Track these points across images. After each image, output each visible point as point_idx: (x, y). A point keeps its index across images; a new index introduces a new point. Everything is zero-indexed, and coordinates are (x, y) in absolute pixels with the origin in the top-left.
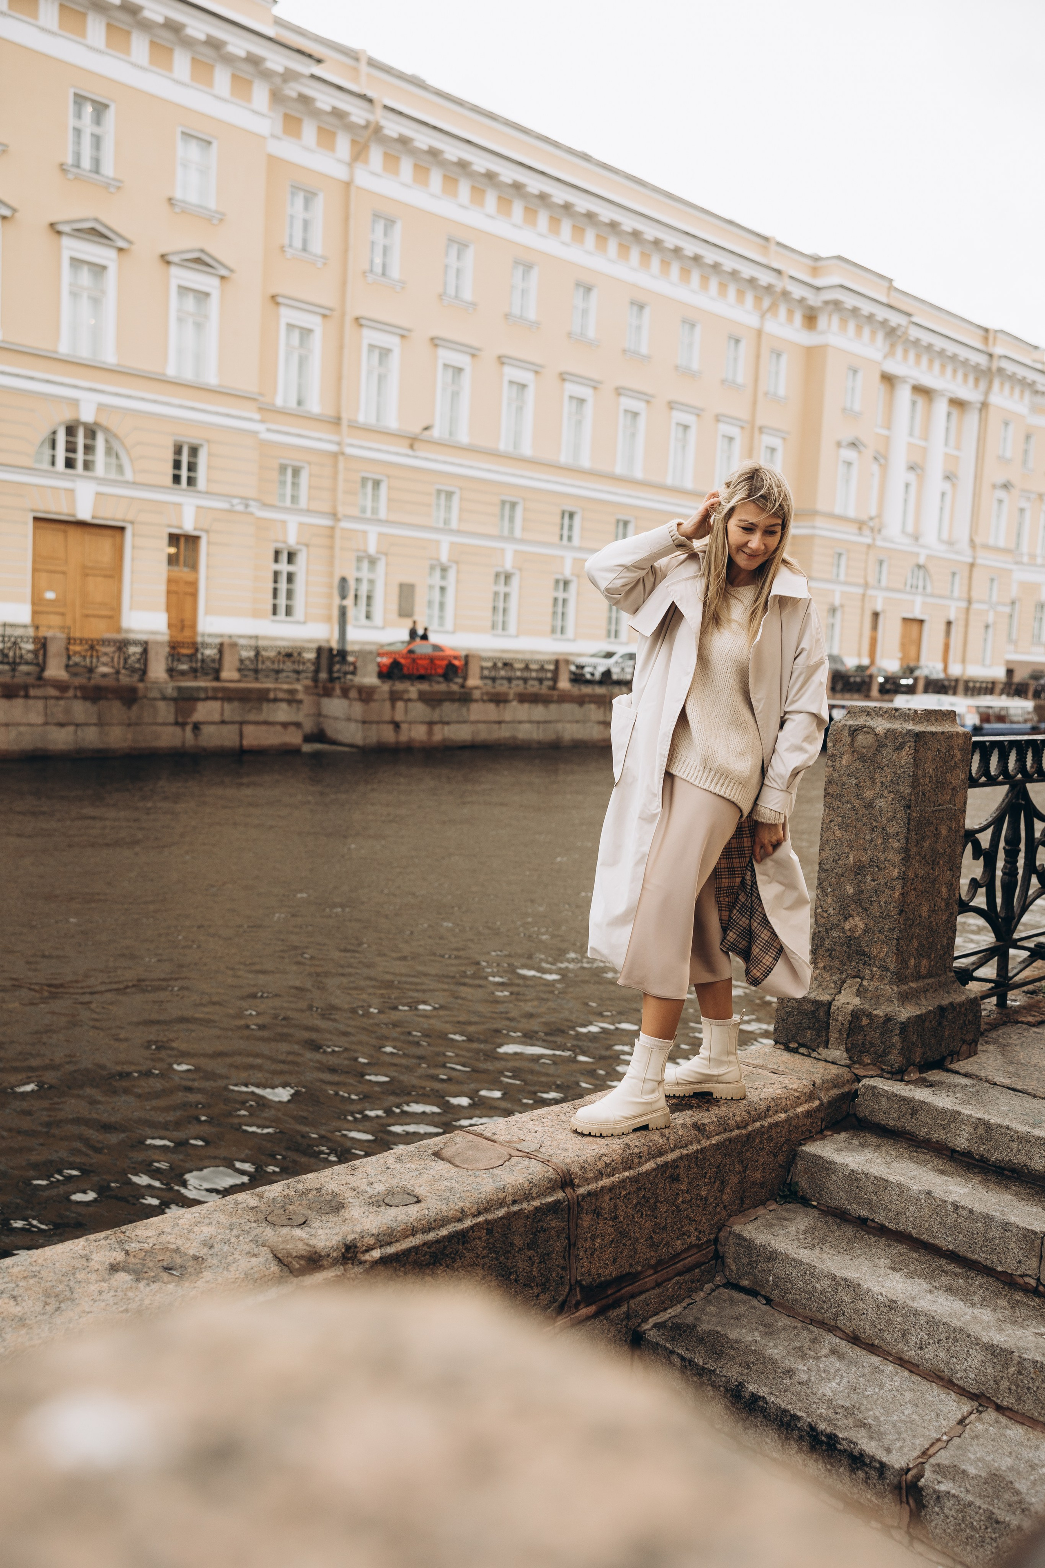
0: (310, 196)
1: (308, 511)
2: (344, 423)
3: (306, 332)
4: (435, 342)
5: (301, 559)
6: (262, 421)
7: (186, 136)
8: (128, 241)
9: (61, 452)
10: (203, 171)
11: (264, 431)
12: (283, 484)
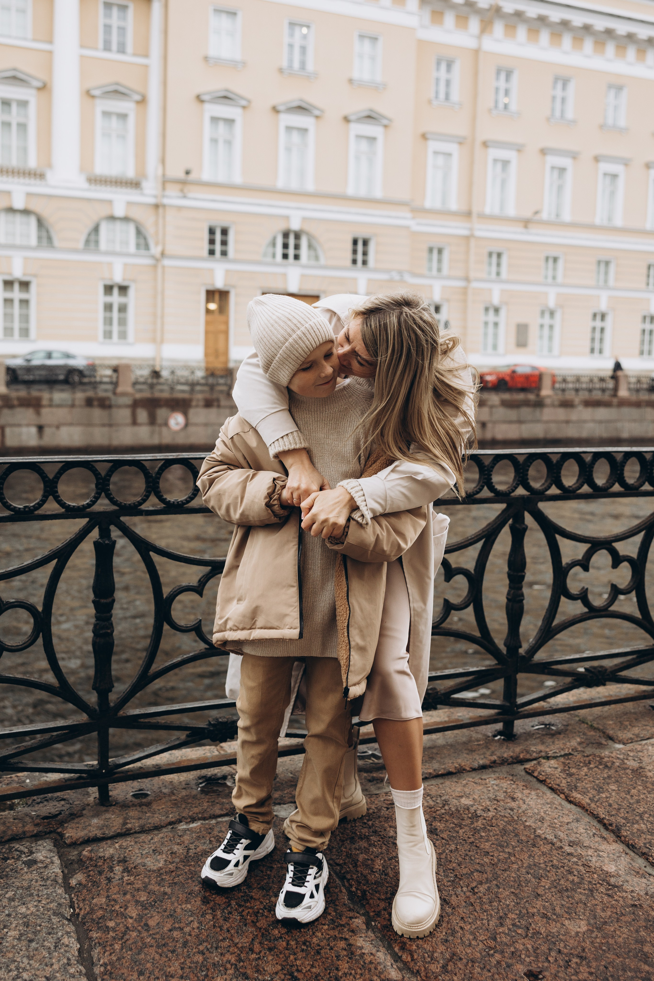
0: (449, 64)
1: (449, 278)
2: (474, 215)
3: (447, 155)
4: (544, 151)
5: (443, 310)
6: (414, 218)
7: (362, 37)
8: (322, 111)
9: (279, 250)
10: (373, 58)
11: (416, 225)
12: (430, 260)
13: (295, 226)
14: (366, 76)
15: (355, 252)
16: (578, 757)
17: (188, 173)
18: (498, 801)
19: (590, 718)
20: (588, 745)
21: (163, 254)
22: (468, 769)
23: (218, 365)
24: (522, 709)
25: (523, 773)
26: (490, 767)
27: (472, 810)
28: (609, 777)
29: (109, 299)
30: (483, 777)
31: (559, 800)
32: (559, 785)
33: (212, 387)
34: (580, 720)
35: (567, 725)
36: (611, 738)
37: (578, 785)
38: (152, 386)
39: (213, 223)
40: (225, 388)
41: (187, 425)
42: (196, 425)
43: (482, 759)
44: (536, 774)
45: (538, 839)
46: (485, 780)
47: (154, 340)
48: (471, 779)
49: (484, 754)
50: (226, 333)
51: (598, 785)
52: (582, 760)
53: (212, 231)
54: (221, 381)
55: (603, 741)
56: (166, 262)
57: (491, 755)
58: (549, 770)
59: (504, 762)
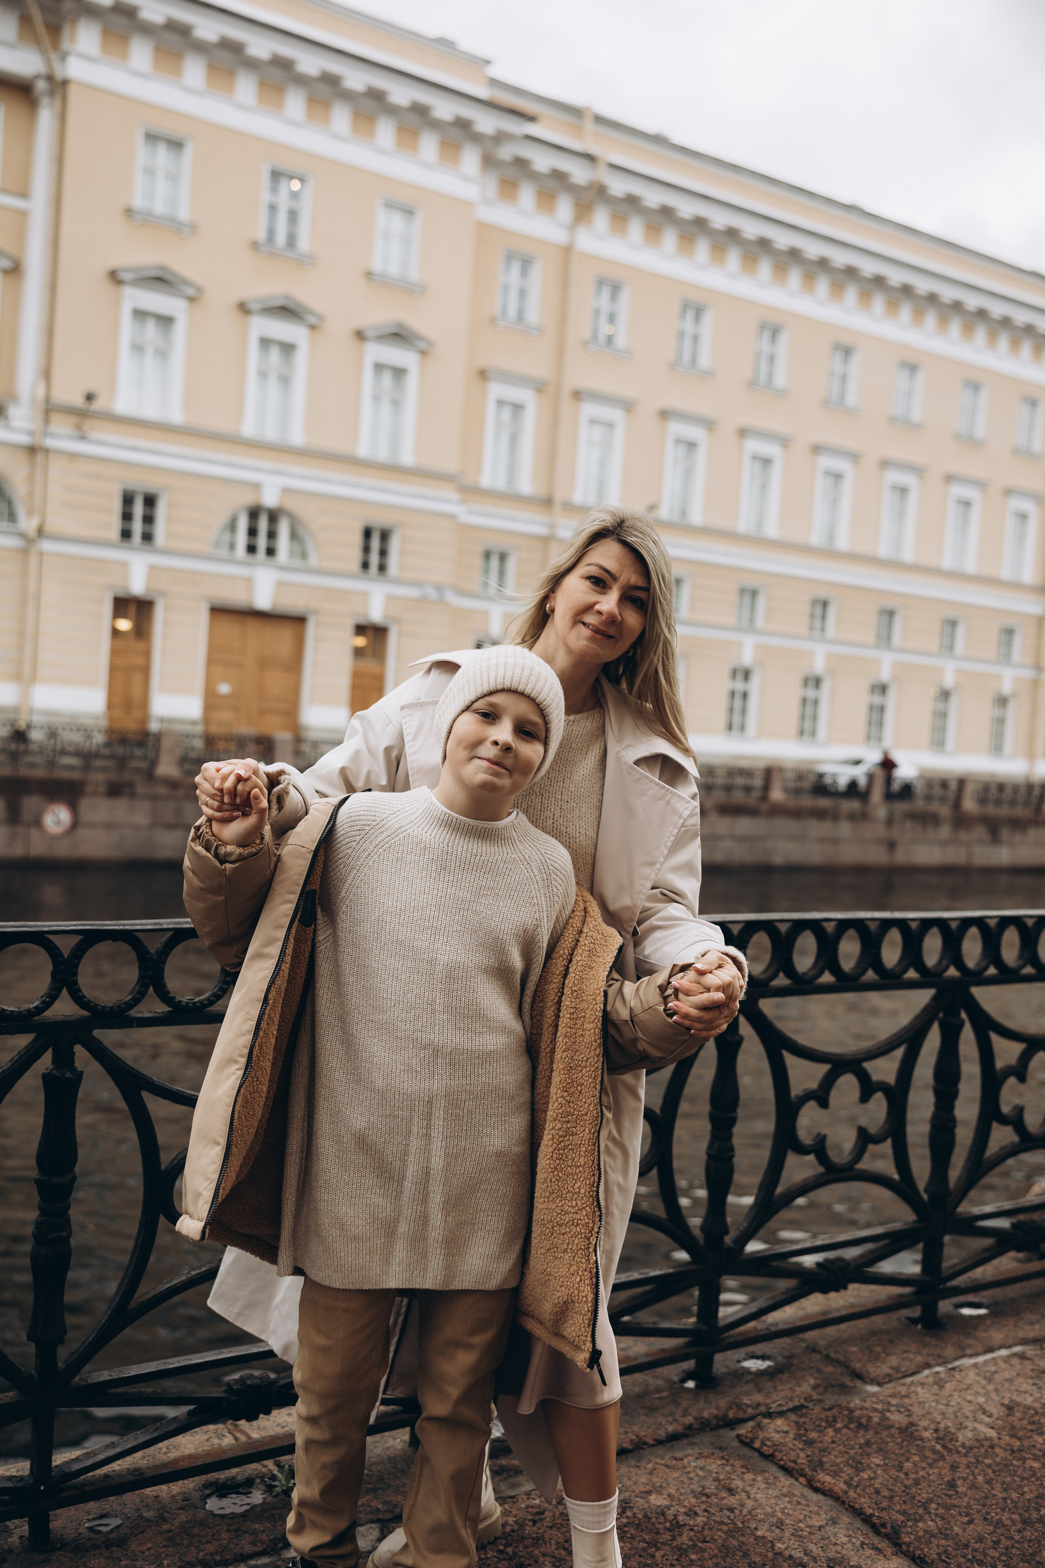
0: (526, 263)
1: (515, 600)
2: (557, 502)
3: (518, 408)
4: (665, 415)
6: (463, 501)
7: (391, 206)
8: (321, 318)
9: (242, 538)
10: (406, 242)
11: (465, 513)
12: (487, 571)
13: (270, 499)
14: (394, 270)
15: (366, 549)
16: (816, 1411)
17: (90, 397)
18: (708, 1496)
19: (823, 1343)
20: (826, 1388)
21: (40, 532)
22: (651, 1442)
23: (130, 724)
24: (726, 1335)
25: (736, 1444)
26: (685, 1436)
27: (670, 1513)
28: (868, 1443)
30: (679, 1455)
31: (799, 1488)
32: (795, 1462)
33: (121, 763)
34: (808, 1347)
35: (790, 1357)
36: (859, 1376)
37: (824, 1459)
38: (14, 757)
39: (130, 487)
40: (142, 765)
41: (75, 824)
42: (92, 825)
43: (671, 1423)
44: (757, 1445)
45: (780, 1559)
46: (682, 1459)
47: (17, 677)
48: (659, 1461)
49: (672, 1414)
50: (146, 670)
51: (853, 1459)
52: (822, 1416)
53: (128, 500)
54: (138, 752)
55: (848, 1381)
56: (46, 546)
57: (684, 1416)
58: (776, 1437)
59: (704, 1426)
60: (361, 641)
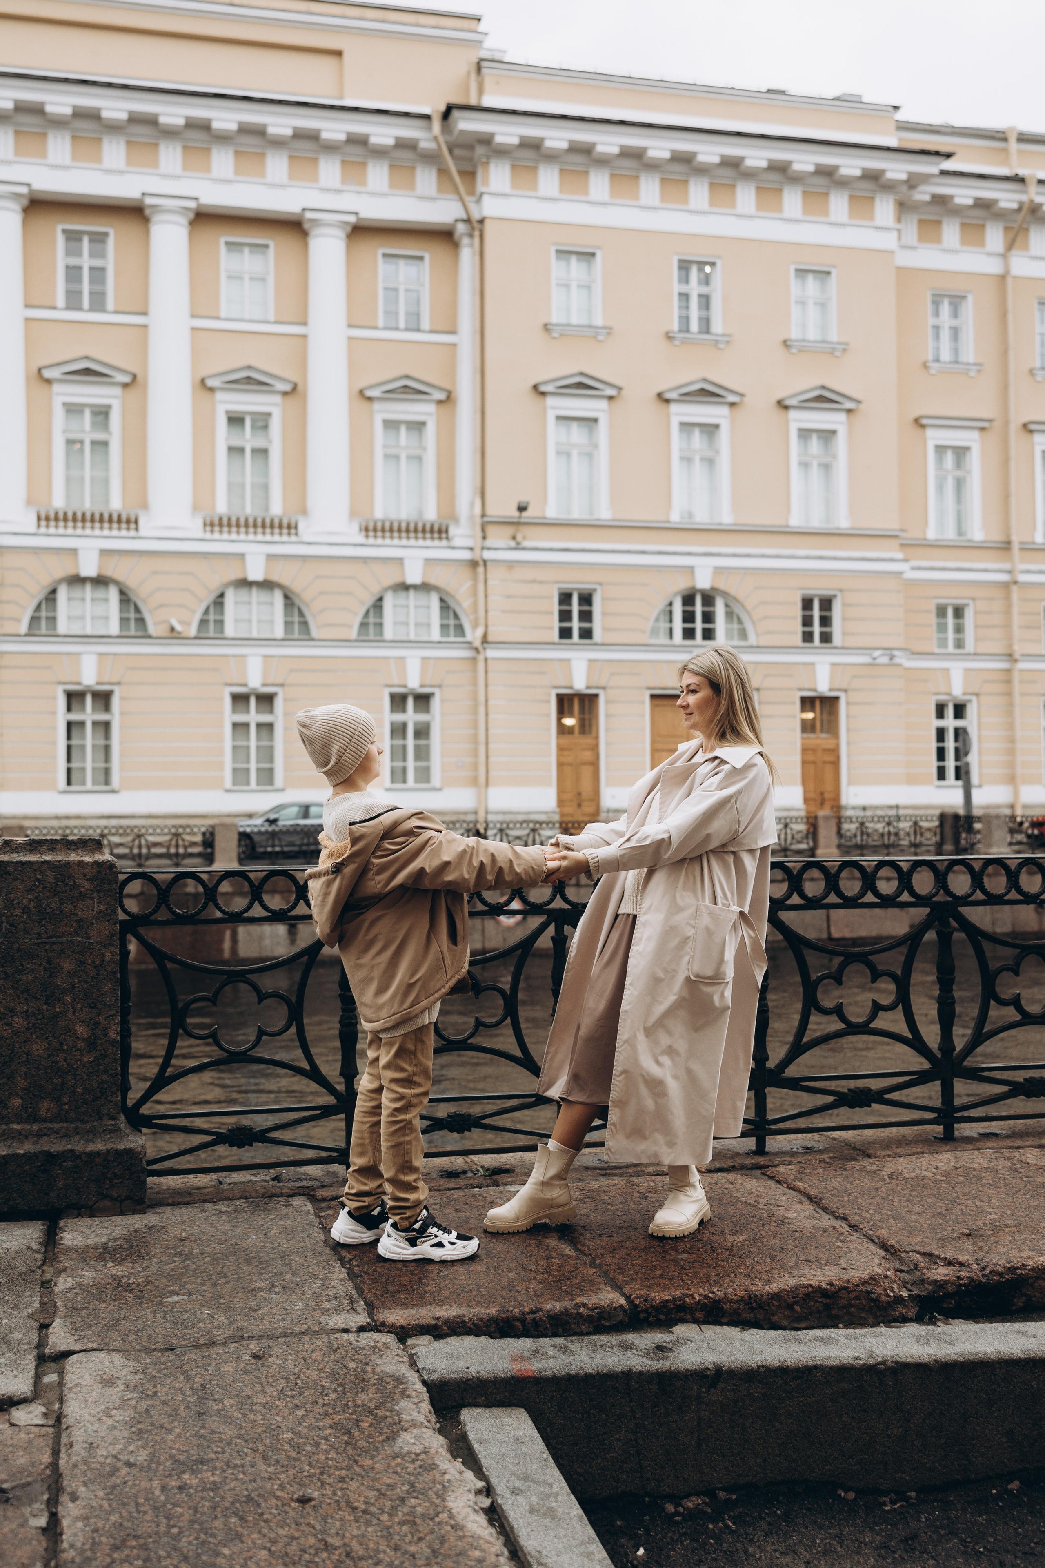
0: (958, 302)
1: (978, 655)
2: (1016, 546)
3: (961, 452)
5: (972, 711)
6: (905, 560)
7: (801, 273)
8: (742, 395)
9: (678, 625)
10: (823, 305)
11: (912, 570)
12: (943, 628)
13: (703, 582)
14: (813, 333)
15: (808, 620)
17: (522, 509)
21: (485, 640)
29: (399, 717)
39: (567, 586)
47: (474, 782)
50: (595, 764)
53: (565, 599)
56: (491, 653)
60: (810, 715)
